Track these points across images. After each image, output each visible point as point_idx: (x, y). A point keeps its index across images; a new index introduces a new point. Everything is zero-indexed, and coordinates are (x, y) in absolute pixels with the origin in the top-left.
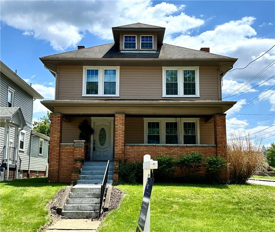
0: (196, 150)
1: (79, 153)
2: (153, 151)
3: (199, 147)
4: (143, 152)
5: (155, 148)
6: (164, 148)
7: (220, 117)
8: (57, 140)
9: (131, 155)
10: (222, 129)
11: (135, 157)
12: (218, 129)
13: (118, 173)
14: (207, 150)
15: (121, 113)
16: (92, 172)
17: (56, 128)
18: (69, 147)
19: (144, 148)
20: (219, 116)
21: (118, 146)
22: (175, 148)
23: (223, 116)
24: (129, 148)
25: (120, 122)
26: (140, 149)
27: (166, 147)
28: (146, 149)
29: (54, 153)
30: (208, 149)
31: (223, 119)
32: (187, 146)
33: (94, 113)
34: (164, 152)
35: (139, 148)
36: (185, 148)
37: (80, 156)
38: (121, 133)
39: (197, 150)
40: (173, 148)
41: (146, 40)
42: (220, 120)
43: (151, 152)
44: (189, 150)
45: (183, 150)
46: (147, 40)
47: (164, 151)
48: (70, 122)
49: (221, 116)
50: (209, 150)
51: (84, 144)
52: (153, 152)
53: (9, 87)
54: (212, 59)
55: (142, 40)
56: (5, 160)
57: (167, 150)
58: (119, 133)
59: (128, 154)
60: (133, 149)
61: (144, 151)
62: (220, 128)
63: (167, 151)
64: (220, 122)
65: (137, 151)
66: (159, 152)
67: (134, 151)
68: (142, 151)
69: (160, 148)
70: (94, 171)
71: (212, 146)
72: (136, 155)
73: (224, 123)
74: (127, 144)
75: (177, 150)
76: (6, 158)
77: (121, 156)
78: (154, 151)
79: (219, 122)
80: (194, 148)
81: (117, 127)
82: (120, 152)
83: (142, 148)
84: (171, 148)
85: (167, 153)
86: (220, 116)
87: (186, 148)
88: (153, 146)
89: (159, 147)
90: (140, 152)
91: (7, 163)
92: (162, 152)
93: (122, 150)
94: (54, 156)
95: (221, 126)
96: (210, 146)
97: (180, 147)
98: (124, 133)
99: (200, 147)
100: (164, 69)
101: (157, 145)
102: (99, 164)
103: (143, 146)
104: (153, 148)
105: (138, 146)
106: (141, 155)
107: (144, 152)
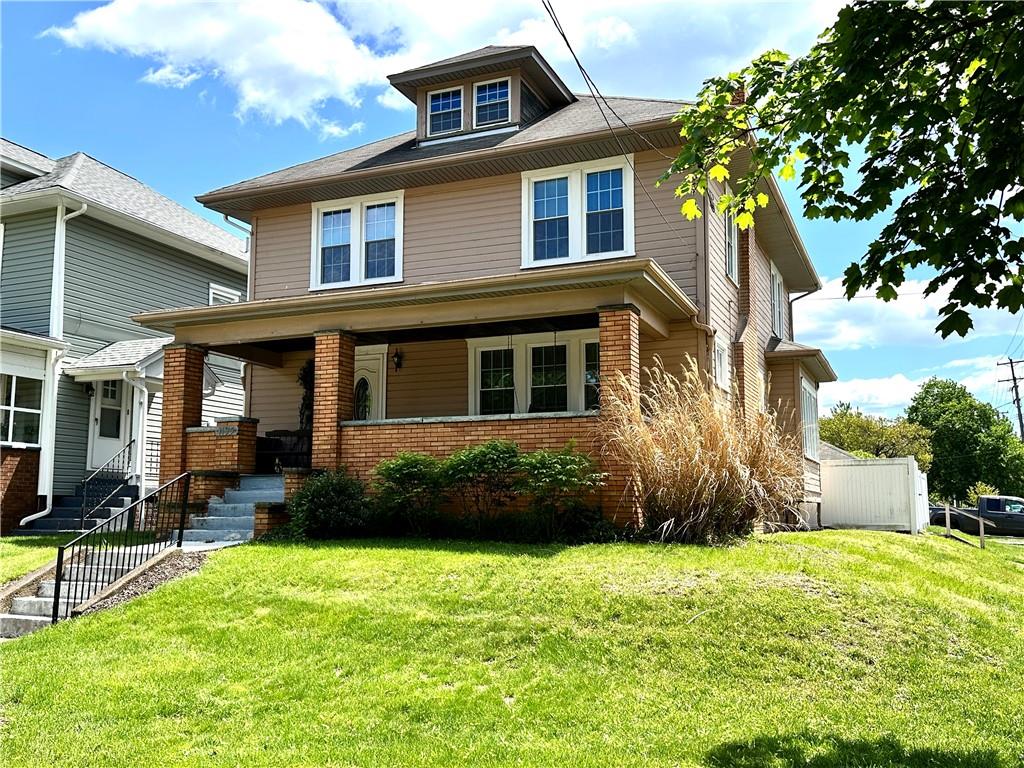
0: (540, 431)
1: (227, 454)
2: (416, 440)
3: (548, 421)
4: (388, 445)
5: (422, 430)
6: (445, 430)
7: (613, 318)
8: (177, 418)
9: (358, 455)
10: (618, 358)
11: (367, 460)
12: (605, 358)
13: (267, 511)
14: (574, 430)
15: (330, 331)
16: (235, 508)
17: (175, 386)
18: (207, 438)
19: (392, 432)
20: (607, 314)
21: (321, 429)
22: (479, 429)
23: (624, 312)
24: (352, 433)
25: (328, 359)
26: (381, 436)
27: (452, 425)
28: (398, 436)
29: (170, 456)
30: (577, 425)
31: (623, 322)
32: (510, 420)
33: (260, 336)
34: (447, 443)
35: (378, 432)
36: (508, 428)
37: (228, 463)
38: (328, 390)
39: (544, 431)
40: (474, 429)
41: (491, 97)
42: (613, 328)
43: (412, 444)
44: (518, 432)
45: (501, 432)
46: (494, 96)
47: (448, 439)
48: (282, 367)
49: (617, 313)
50: (581, 430)
51: (237, 428)
52: (416, 444)
53: (212, 285)
54: (655, 121)
55: (479, 99)
56: (134, 478)
57: (456, 434)
58: (324, 390)
59: (351, 451)
60: (364, 437)
61: (391, 440)
62: (610, 353)
63: (456, 439)
64: (613, 333)
65: (375, 441)
66: (433, 444)
67: (365, 442)
68: (388, 441)
69: (434, 430)
70: (241, 505)
71: (587, 417)
72: (370, 455)
73: (624, 337)
74: (345, 423)
75: (483, 433)
76: (138, 473)
77: (328, 460)
78: (419, 440)
79: (608, 333)
80: (533, 426)
81: (319, 372)
82: (325, 447)
83: (387, 432)
84: (466, 429)
85: (454, 443)
86: (610, 314)
87: (510, 428)
88: (417, 424)
89: (432, 426)
90: (381, 445)
91: (139, 484)
92: (442, 444)
93: (331, 442)
94: (170, 464)
95: (615, 348)
96: (580, 417)
97: (494, 423)
98: (336, 389)
99: (552, 421)
100: (529, 179)
101: (425, 421)
102: (277, 484)
103: (390, 427)
104: (418, 431)
105: (377, 428)
106: (383, 454)
107: (393, 445)
